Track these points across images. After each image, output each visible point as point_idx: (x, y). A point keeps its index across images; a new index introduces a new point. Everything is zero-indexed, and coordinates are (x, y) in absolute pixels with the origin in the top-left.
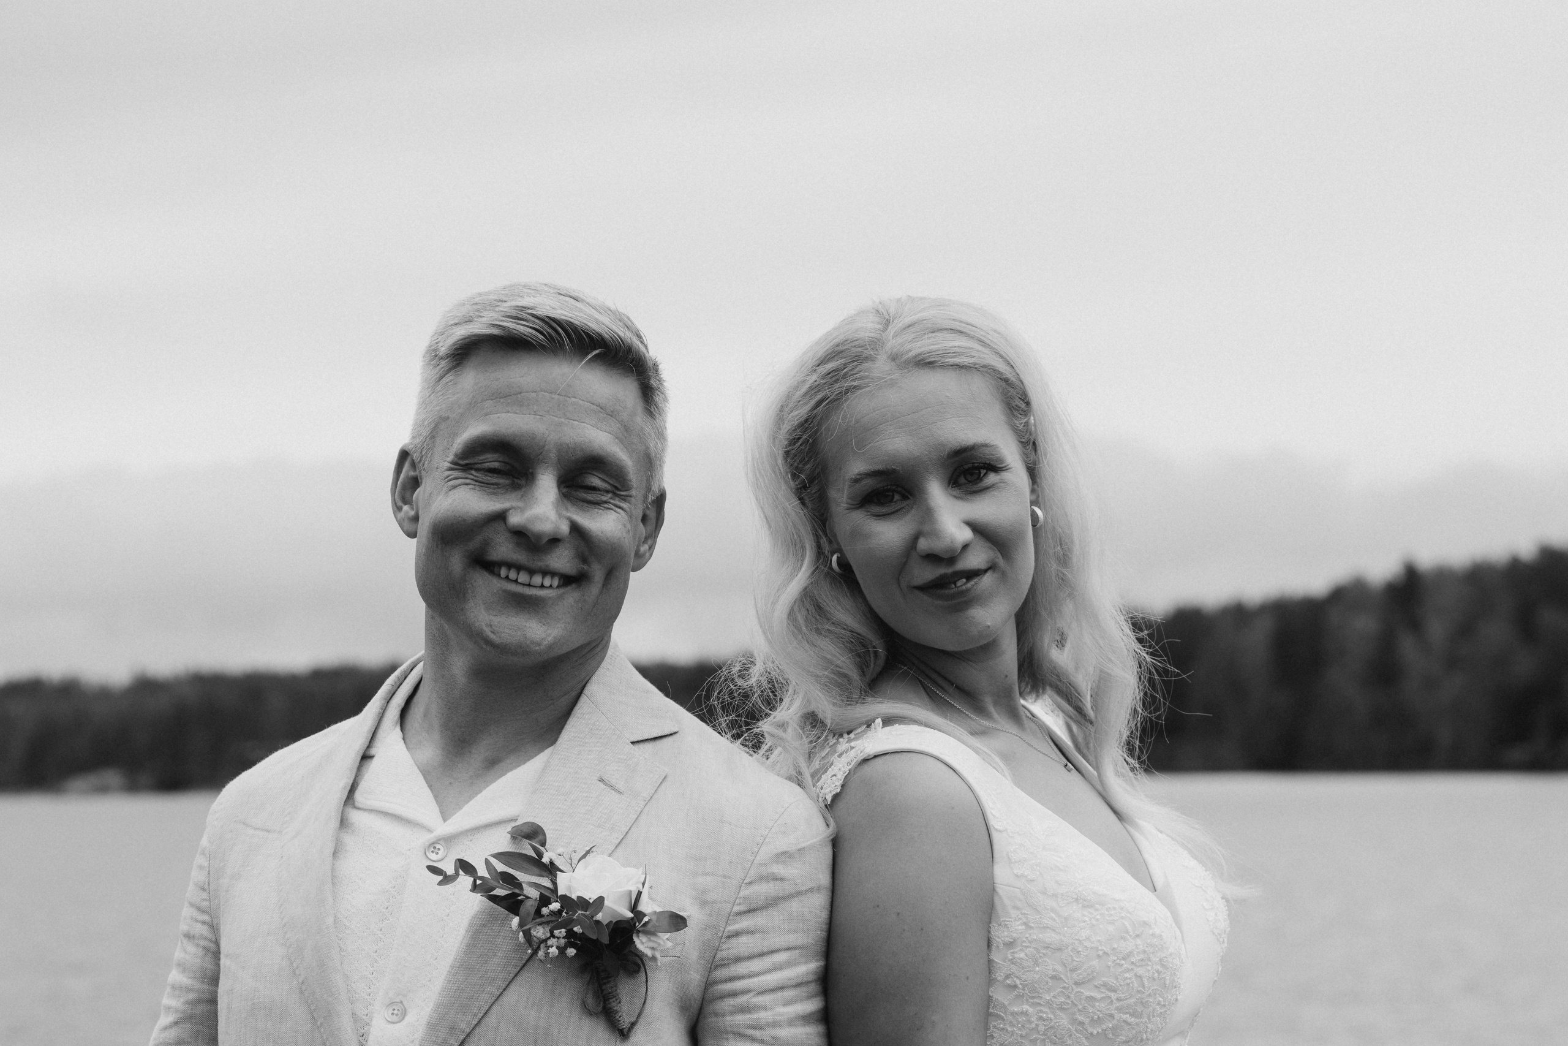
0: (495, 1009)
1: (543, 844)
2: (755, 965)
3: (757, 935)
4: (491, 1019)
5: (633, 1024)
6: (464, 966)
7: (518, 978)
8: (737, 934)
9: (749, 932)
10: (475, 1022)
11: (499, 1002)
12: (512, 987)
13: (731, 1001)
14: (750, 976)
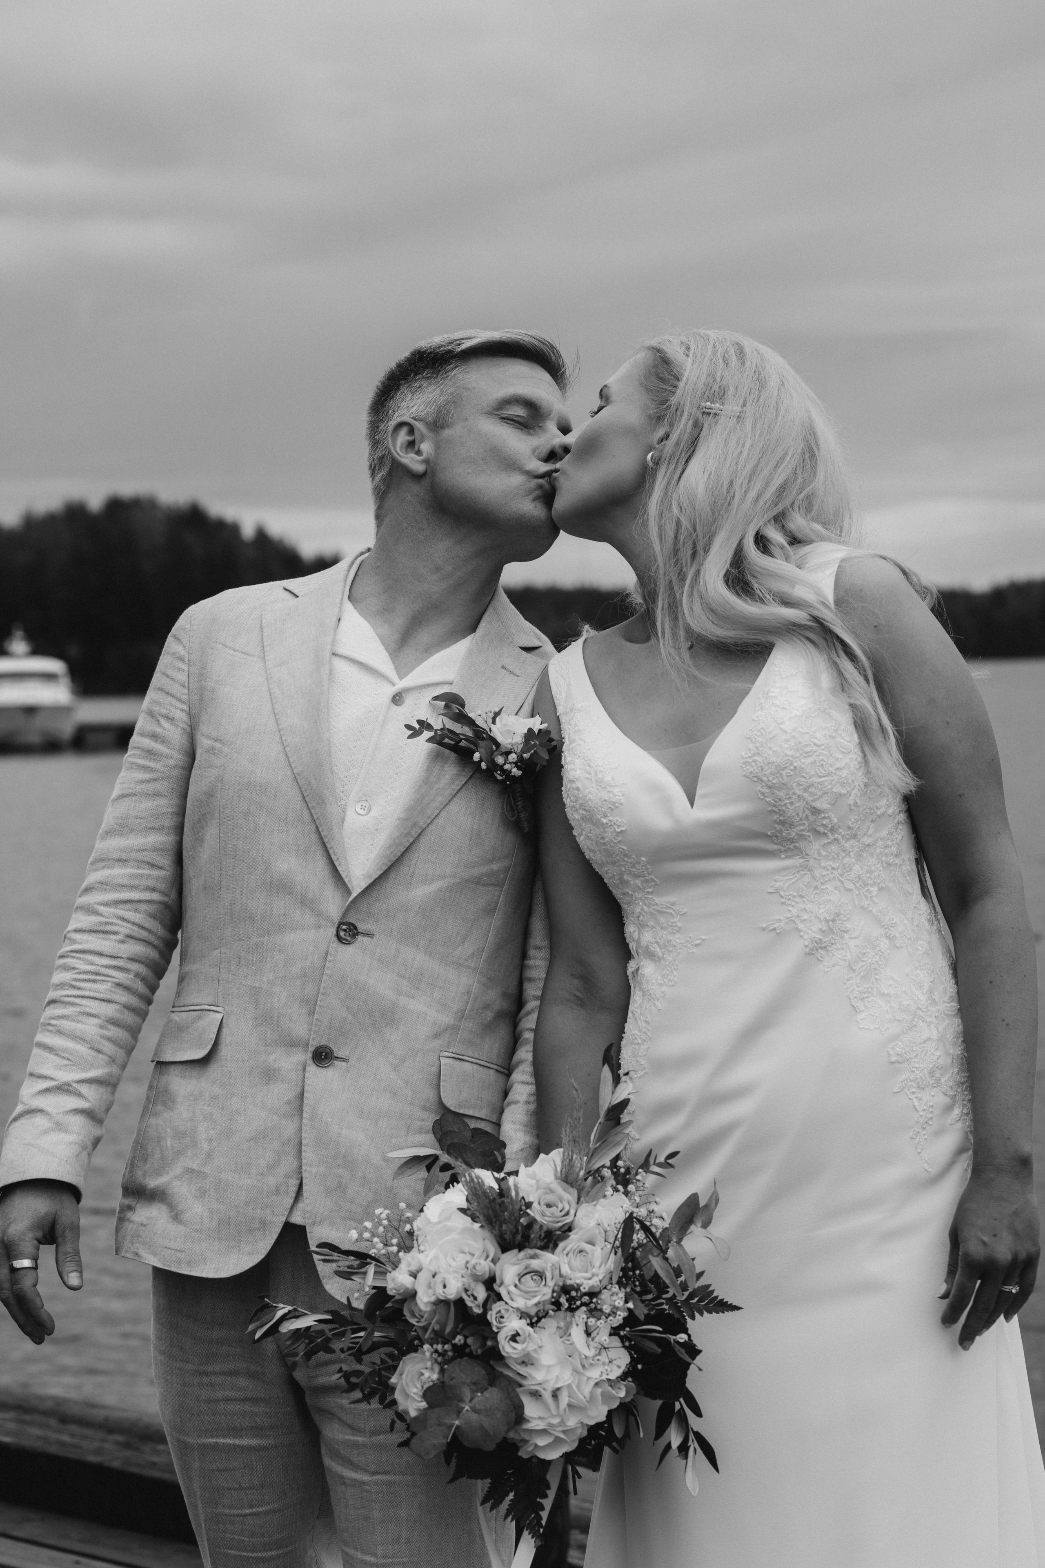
0: (442, 814)
12: (455, 800)
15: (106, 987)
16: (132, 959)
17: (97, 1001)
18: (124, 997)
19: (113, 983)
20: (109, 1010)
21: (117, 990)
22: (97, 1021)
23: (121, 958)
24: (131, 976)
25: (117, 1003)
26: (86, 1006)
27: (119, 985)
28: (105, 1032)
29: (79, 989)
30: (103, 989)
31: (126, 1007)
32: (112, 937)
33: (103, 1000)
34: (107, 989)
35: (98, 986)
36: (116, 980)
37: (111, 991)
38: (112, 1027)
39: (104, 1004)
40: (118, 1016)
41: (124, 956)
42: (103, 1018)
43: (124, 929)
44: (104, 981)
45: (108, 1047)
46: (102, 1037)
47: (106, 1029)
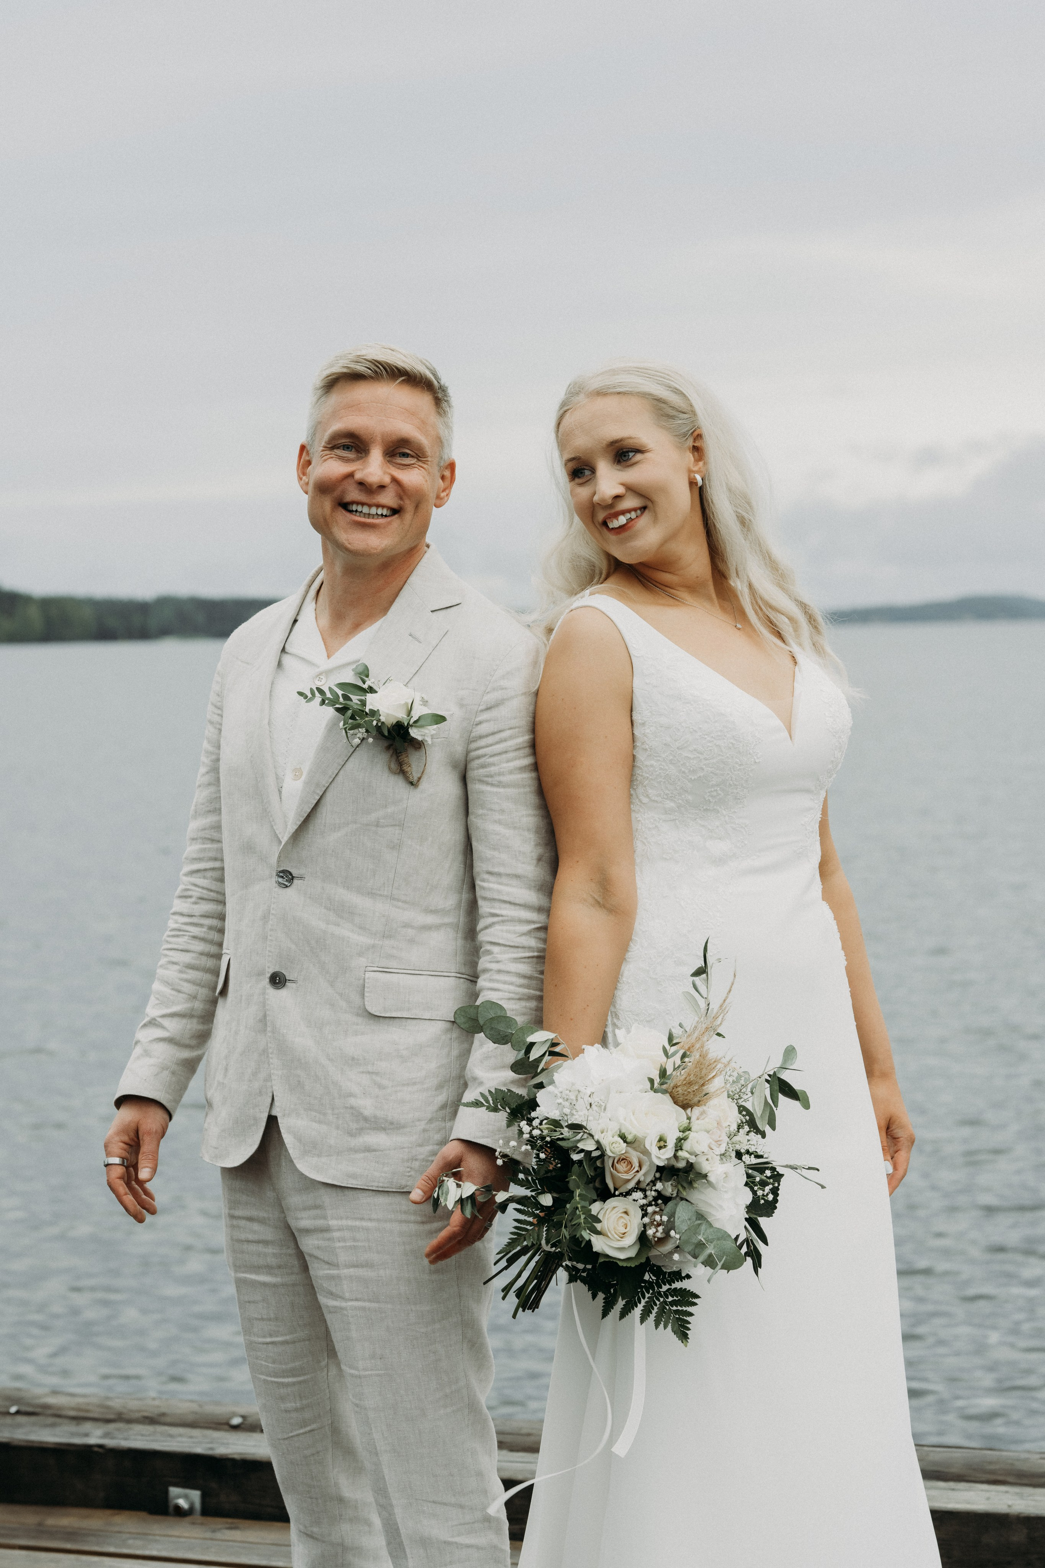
0: (341, 772)
1: (367, 676)
2: (490, 740)
3: (492, 722)
4: (340, 778)
5: (419, 778)
6: (324, 749)
7: (354, 754)
8: (480, 723)
9: (487, 721)
10: (330, 780)
11: (344, 768)
12: (351, 759)
13: (477, 762)
14: (487, 746)
15: (184, 940)
16: (204, 916)
17: (179, 952)
18: (200, 947)
19: (189, 936)
20: (187, 958)
21: (193, 942)
22: (177, 967)
23: (195, 916)
24: (204, 930)
25: (195, 952)
26: (172, 956)
27: (194, 937)
28: (184, 976)
29: (170, 943)
30: (182, 942)
31: (202, 954)
32: (189, 900)
33: (182, 950)
34: (185, 942)
35: (180, 940)
36: (191, 934)
37: (188, 943)
38: (191, 971)
39: (184, 953)
40: (194, 962)
41: (197, 914)
42: (181, 965)
43: (197, 893)
44: (183, 935)
45: (188, 988)
46: (181, 979)
47: (187, 973)
